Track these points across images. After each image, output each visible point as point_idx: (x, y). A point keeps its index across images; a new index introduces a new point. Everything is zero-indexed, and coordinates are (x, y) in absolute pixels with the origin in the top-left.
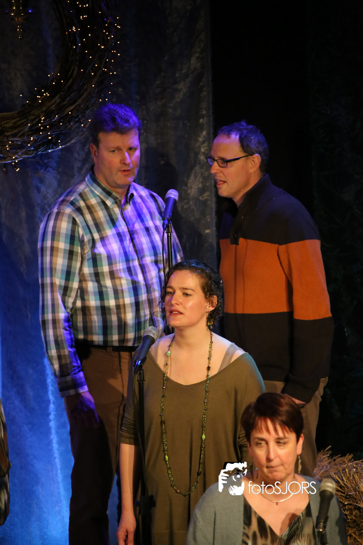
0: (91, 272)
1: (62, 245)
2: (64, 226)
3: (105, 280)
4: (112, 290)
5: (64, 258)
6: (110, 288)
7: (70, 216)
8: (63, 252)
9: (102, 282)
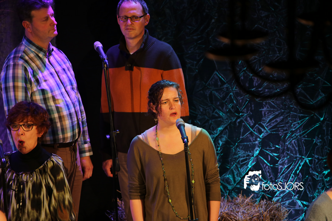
0: (41, 98)
1: (20, 84)
2: (20, 72)
3: (49, 102)
4: (55, 107)
5: (22, 92)
6: (53, 106)
7: (22, 65)
8: (21, 88)
9: (48, 104)
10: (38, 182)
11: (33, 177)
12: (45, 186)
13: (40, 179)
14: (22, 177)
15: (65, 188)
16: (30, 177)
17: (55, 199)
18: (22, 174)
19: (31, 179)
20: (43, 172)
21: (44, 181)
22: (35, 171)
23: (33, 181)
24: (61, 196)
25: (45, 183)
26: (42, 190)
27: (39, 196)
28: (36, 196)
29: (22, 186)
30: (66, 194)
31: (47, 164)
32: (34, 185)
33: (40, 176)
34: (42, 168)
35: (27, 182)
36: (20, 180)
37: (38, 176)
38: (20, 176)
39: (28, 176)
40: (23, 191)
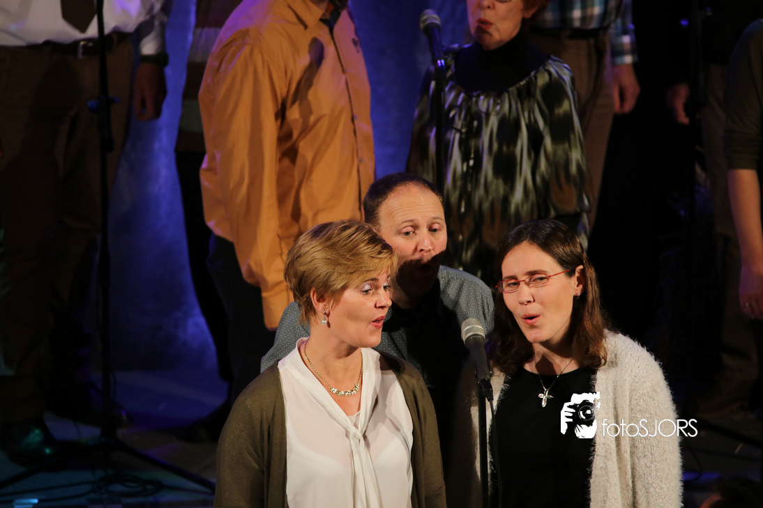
10: (512, 117)
11: (502, 104)
12: (528, 127)
13: (517, 109)
14: (477, 102)
15: (572, 136)
16: (495, 104)
17: (547, 158)
18: (478, 96)
19: (498, 108)
20: (525, 95)
21: (526, 114)
22: (508, 92)
23: (501, 115)
24: (560, 152)
25: (527, 121)
26: (520, 135)
27: (511, 148)
28: (505, 148)
29: (475, 123)
30: (573, 150)
31: (536, 78)
32: (503, 122)
33: (516, 104)
34: (524, 85)
35: (488, 114)
36: (474, 109)
37: (513, 103)
38: (474, 99)
39: (492, 102)
40: (478, 133)
